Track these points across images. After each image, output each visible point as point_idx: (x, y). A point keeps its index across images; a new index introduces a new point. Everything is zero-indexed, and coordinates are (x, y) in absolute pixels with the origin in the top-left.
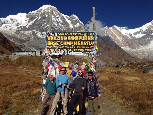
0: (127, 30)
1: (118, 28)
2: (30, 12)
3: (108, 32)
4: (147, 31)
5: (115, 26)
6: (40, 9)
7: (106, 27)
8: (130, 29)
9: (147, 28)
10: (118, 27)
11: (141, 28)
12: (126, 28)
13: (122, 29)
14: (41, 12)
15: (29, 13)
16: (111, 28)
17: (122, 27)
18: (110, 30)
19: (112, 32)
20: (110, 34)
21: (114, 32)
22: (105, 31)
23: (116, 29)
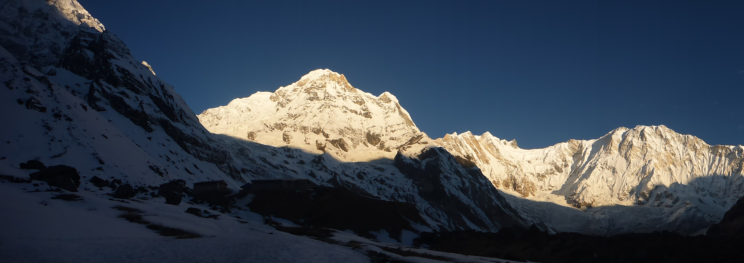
1: (495, 140)
2: (281, 88)
3: (470, 144)
4: (557, 160)
5: (488, 134)
6: (304, 81)
10: (495, 138)
11: (546, 150)
12: (512, 144)
13: (503, 144)
14: (304, 87)
15: (277, 91)
16: (477, 137)
17: (505, 140)
18: (477, 142)
20: (475, 151)
21: (483, 148)
22: (465, 143)
23: (491, 142)
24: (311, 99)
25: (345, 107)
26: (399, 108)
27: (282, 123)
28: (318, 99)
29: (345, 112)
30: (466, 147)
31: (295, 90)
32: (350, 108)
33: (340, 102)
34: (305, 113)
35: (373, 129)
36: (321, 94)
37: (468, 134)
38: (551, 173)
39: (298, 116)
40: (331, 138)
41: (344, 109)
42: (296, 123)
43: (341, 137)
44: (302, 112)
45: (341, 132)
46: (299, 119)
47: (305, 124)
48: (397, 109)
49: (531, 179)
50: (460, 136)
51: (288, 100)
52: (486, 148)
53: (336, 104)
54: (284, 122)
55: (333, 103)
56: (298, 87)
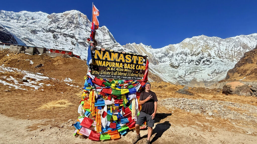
0: (151, 48)
1: (144, 46)
3: (136, 48)
4: (165, 52)
5: (142, 44)
6: (67, 13)
7: (134, 43)
8: (154, 48)
9: (166, 50)
11: (161, 49)
12: (150, 47)
15: (51, 14)
16: (138, 45)
17: (147, 46)
18: (138, 47)
19: (139, 48)
20: (137, 49)
21: (140, 49)
22: (133, 47)
23: (142, 46)
24: (70, 22)
25: (87, 29)
26: (109, 33)
27: (53, 30)
28: (73, 23)
29: (86, 31)
30: (134, 48)
31: (62, 16)
32: (88, 30)
33: (84, 27)
34: (66, 28)
35: (98, 40)
36: (75, 22)
37: (134, 44)
38: (163, 57)
39: (63, 29)
40: (79, 41)
41: (86, 30)
42: (61, 31)
43: (83, 41)
44: (65, 27)
45: (84, 39)
46: (63, 30)
47: (66, 33)
48: (108, 33)
49: (157, 59)
50: (131, 45)
51: (58, 20)
52: (141, 49)
53: (82, 27)
54: (55, 30)
55: (81, 27)
56: (64, 16)
